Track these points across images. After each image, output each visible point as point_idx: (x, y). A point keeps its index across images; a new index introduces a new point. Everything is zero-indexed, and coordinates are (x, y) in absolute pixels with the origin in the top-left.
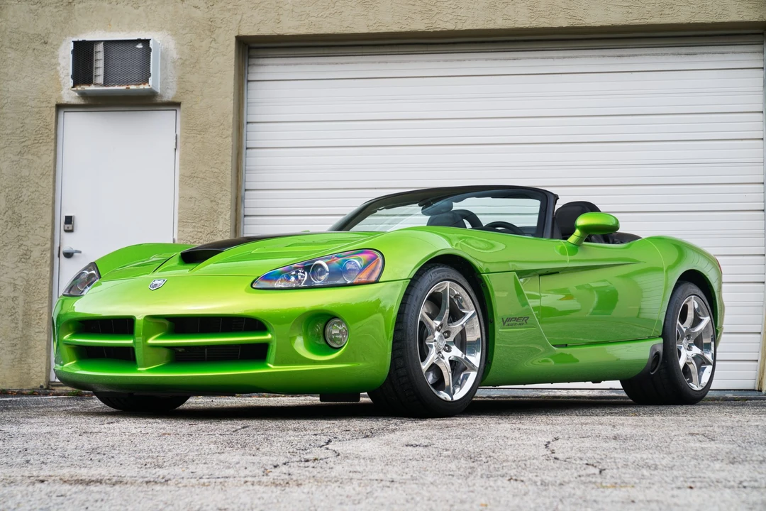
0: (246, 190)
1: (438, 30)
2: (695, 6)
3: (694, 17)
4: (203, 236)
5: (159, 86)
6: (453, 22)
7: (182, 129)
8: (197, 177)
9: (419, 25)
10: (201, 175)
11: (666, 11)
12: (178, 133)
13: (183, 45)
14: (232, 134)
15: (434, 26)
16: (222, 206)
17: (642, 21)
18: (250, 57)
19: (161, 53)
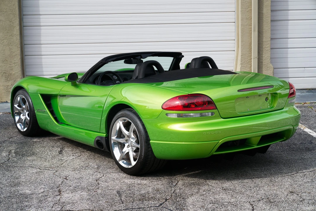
0: (23, 15)
4: (8, 37)
8: (3, 11)
10: (5, 10)
16: (15, 24)
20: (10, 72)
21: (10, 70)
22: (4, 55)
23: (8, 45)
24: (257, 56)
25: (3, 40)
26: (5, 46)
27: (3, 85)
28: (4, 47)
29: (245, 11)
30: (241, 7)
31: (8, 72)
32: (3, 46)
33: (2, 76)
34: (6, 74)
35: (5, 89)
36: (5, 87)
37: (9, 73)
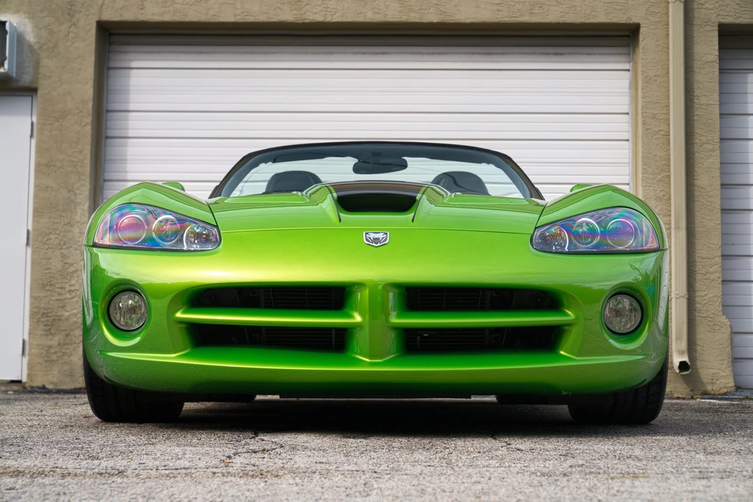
0: (105, 181)
1: (307, 21)
2: (565, 6)
3: (563, 17)
4: (60, 227)
5: (15, 71)
6: (322, 13)
7: (39, 116)
8: (54, 166)
9: (287, 15)
10: (59, 164)
11: (536, 10)
12: (35, 119)
13: (40, 29)
14: (92, 121)
15: (303, 17)
16: (80, 196)
17: (512, 19)
18: (110, 43)
19: (18, 35)
20: (59, 314)
21: (59, 307)
22: (47, 271)
23: (59, 247)
24: (685, 292)
25: (50, 233)
26: (52, 248)
27: (37, 345)
28: (49, 250)
29: (653, 179)
30: (644, 169)
31: (54, 313)
32: (47, 249)
33: (38, 321)
34: (49, 318)
35: (43, 356)
36: (44, 351)
37: (57, 316)
